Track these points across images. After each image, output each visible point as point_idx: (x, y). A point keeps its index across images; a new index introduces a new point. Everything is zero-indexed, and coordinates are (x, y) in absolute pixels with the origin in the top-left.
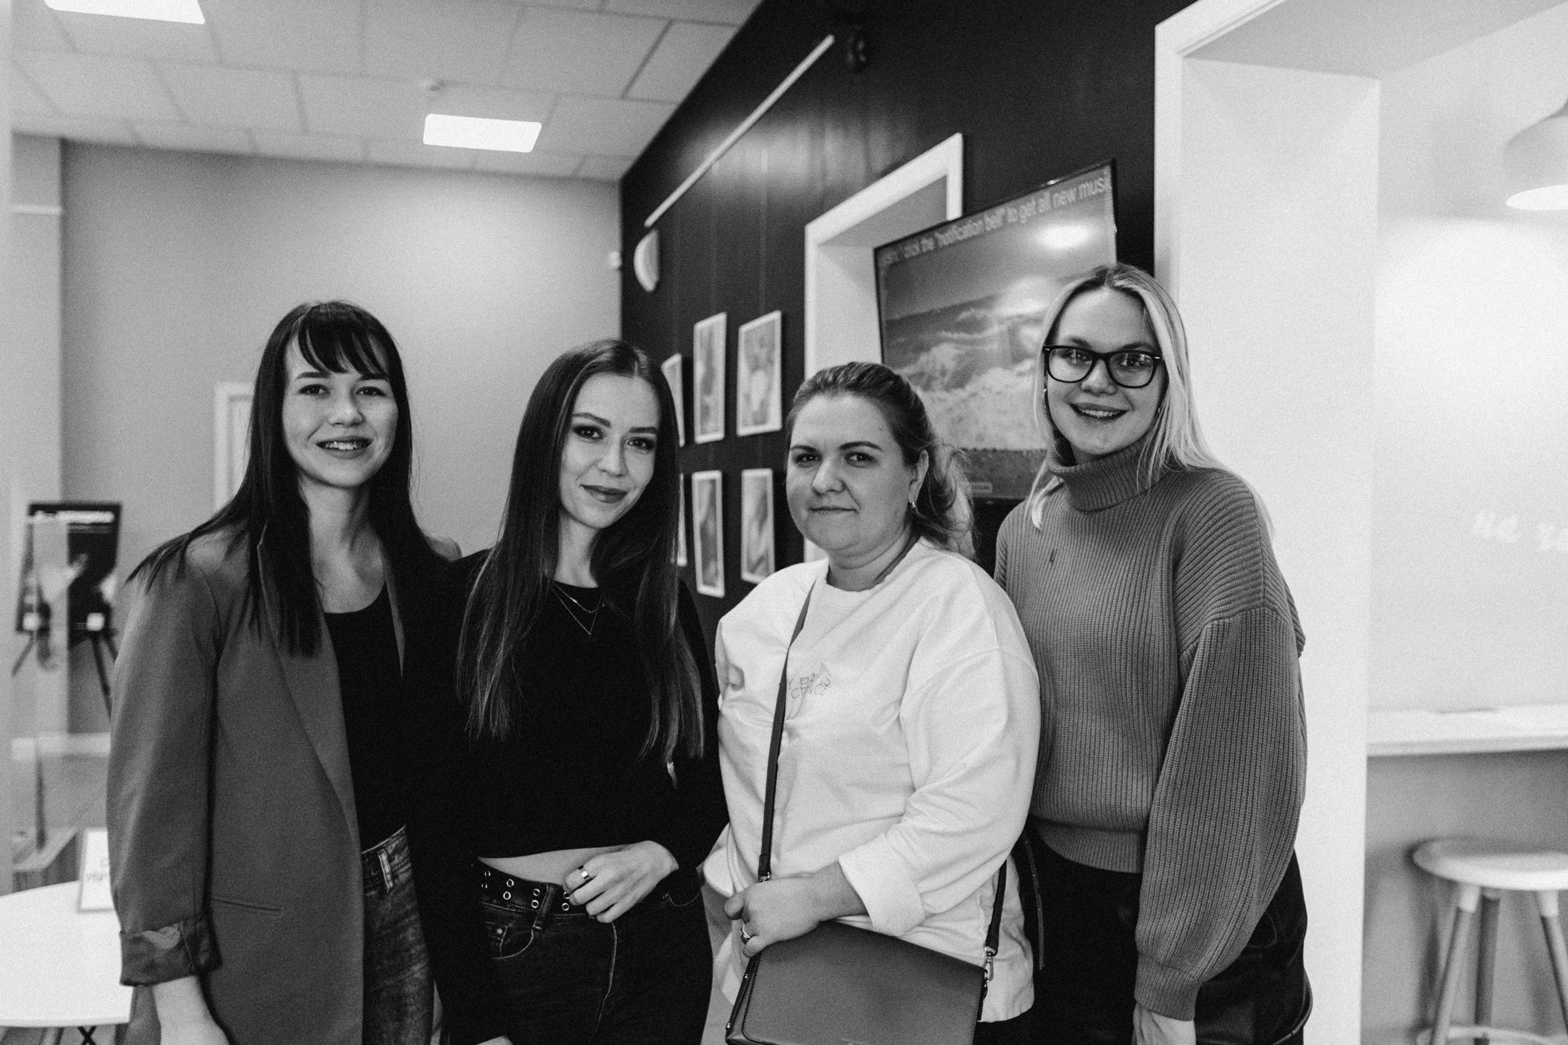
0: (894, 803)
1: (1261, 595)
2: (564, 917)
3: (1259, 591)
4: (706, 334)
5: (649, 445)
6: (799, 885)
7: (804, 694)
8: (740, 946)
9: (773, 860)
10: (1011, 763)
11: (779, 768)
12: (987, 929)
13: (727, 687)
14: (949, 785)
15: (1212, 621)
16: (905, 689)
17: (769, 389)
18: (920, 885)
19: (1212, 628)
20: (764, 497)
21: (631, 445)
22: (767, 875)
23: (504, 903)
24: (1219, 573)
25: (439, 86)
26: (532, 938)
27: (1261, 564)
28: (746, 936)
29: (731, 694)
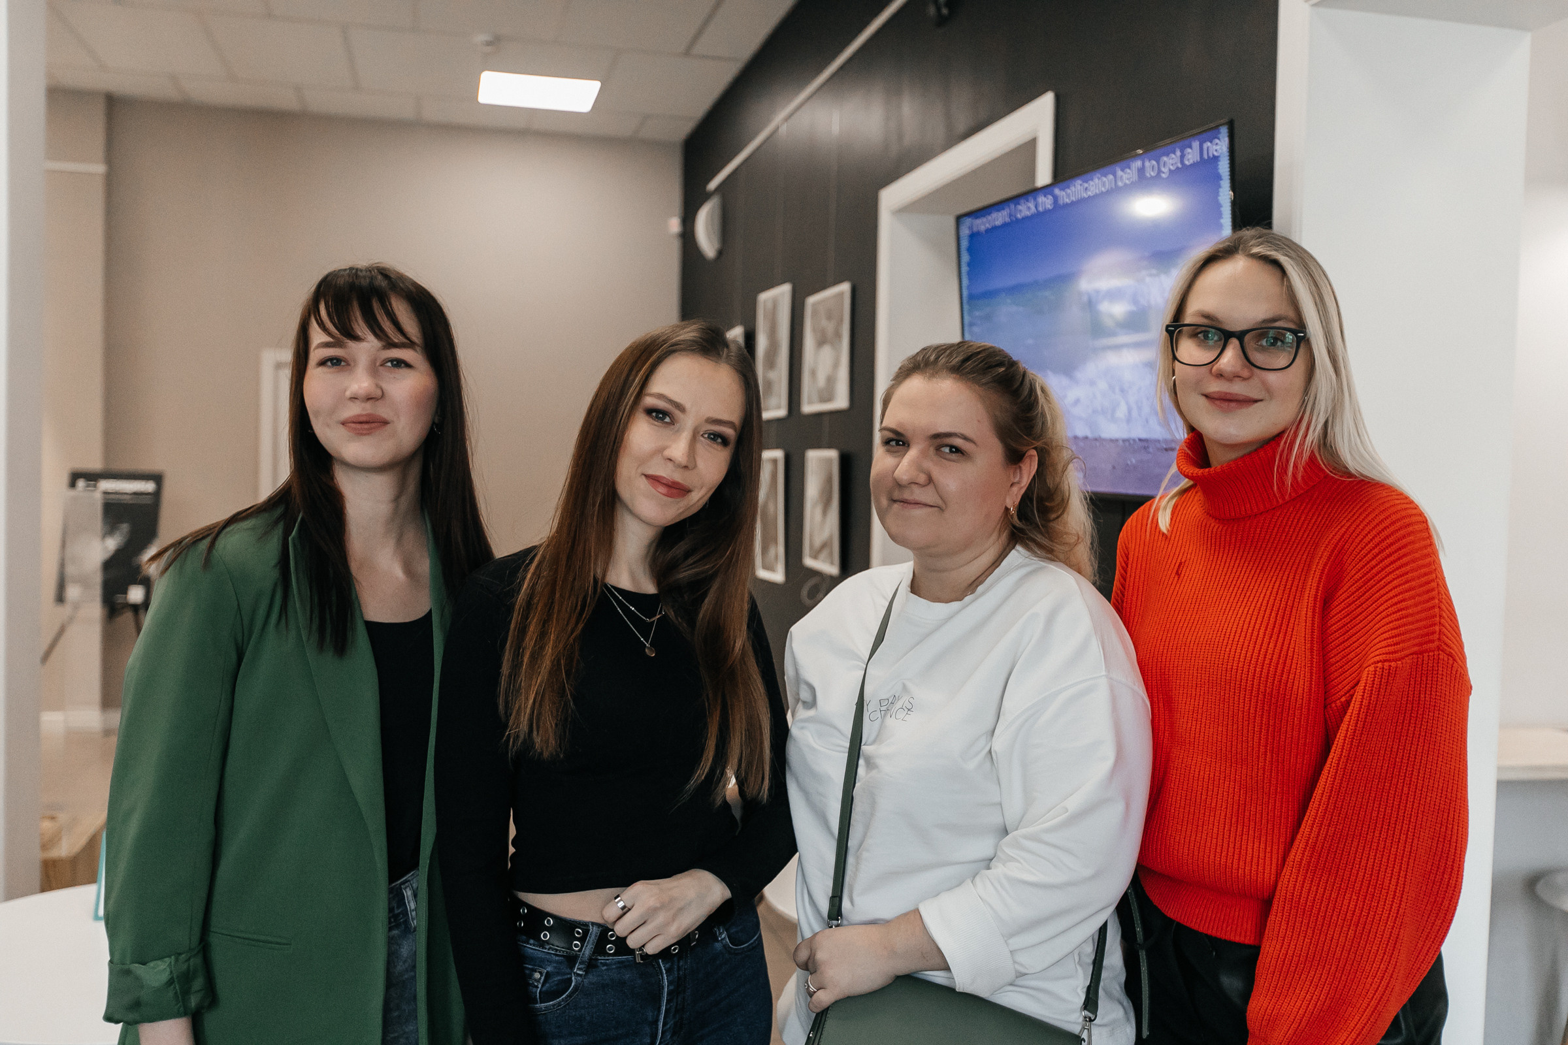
0: (982, 847)
1: (1436, 636)
2: (608, 960)
3: (1433, 633)
4: (770, 305)
5: (725, 441)
6: (873, 932)
7: (883, 718)
8: (806, 999)
9: (846, 904)
10: (1119, 808)
11: (855, 801)
12: (1085, 990)
13: (798, 703)
14: (1047, 831)
15: (1375, 663)
16: (998, 718)
17: (836, 365)
18: (1011, 941)
19: (1375, 671)
20: (829, 480)
21: (705, 438)
22: (838, 920)
23: (542, 944)
24: (1386, 609)
25: (496, 42)
26: (573, 984)
27: (1437, 601)
28: (812, 989)
29: (803, 713)
